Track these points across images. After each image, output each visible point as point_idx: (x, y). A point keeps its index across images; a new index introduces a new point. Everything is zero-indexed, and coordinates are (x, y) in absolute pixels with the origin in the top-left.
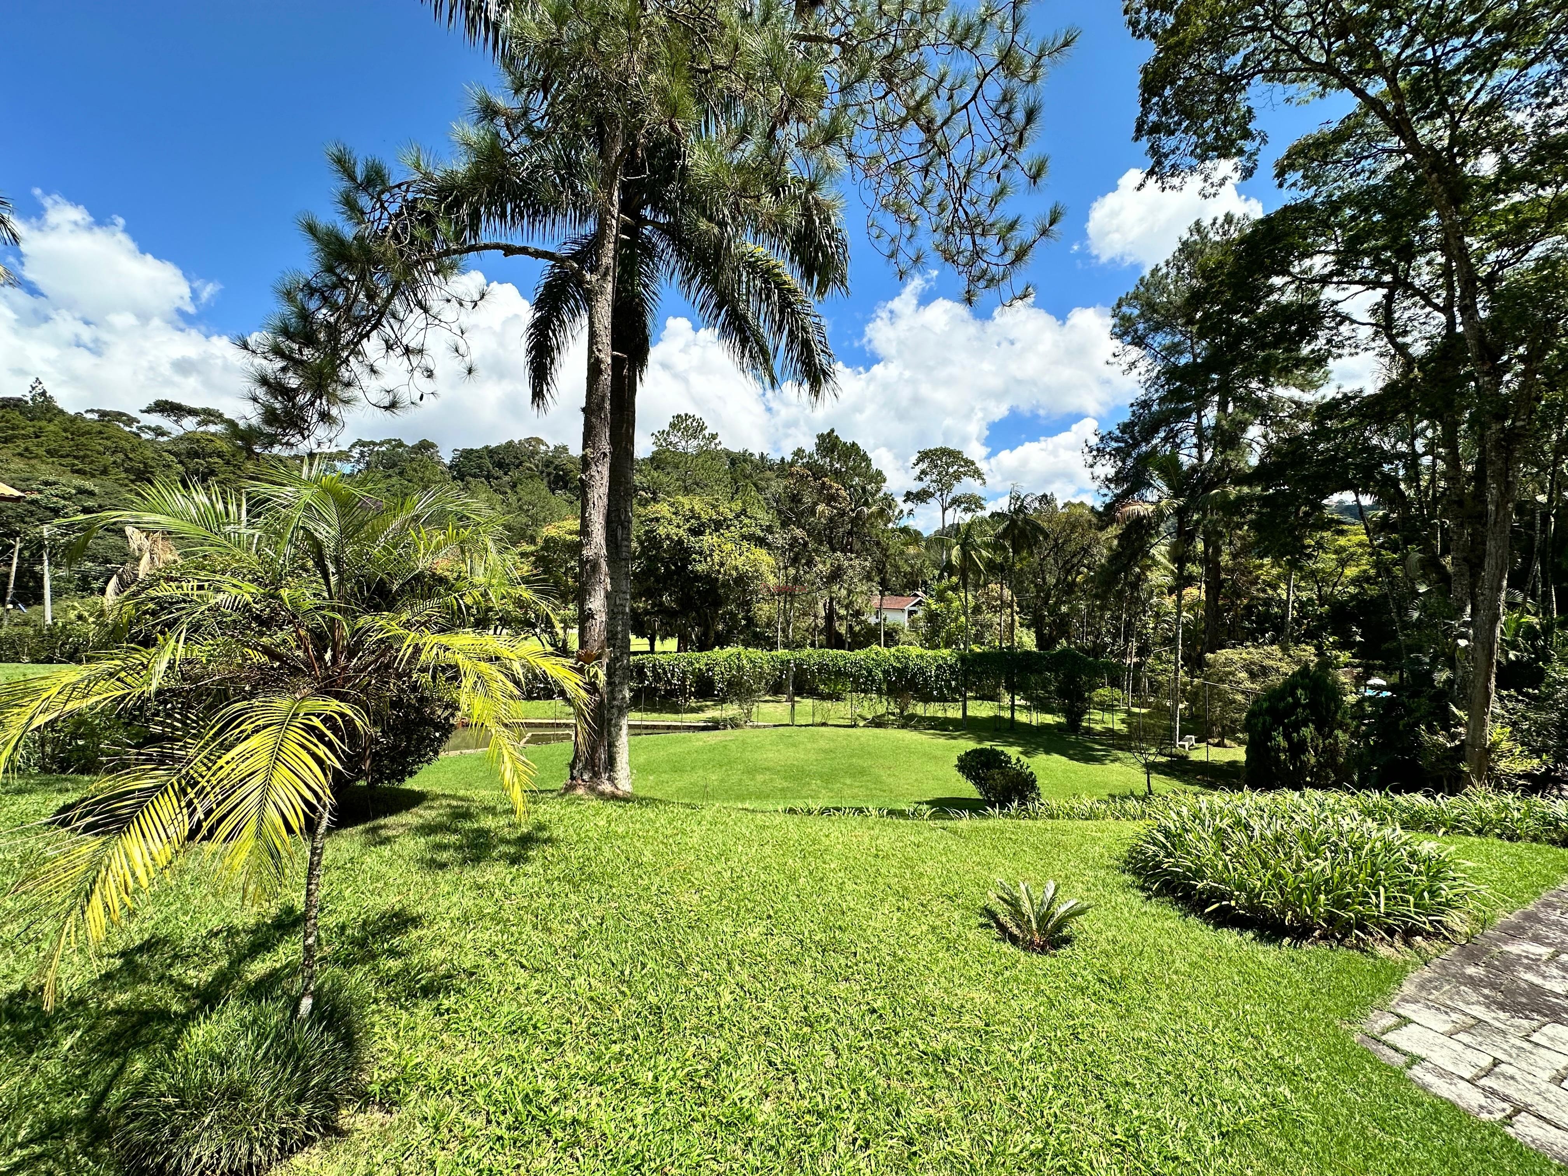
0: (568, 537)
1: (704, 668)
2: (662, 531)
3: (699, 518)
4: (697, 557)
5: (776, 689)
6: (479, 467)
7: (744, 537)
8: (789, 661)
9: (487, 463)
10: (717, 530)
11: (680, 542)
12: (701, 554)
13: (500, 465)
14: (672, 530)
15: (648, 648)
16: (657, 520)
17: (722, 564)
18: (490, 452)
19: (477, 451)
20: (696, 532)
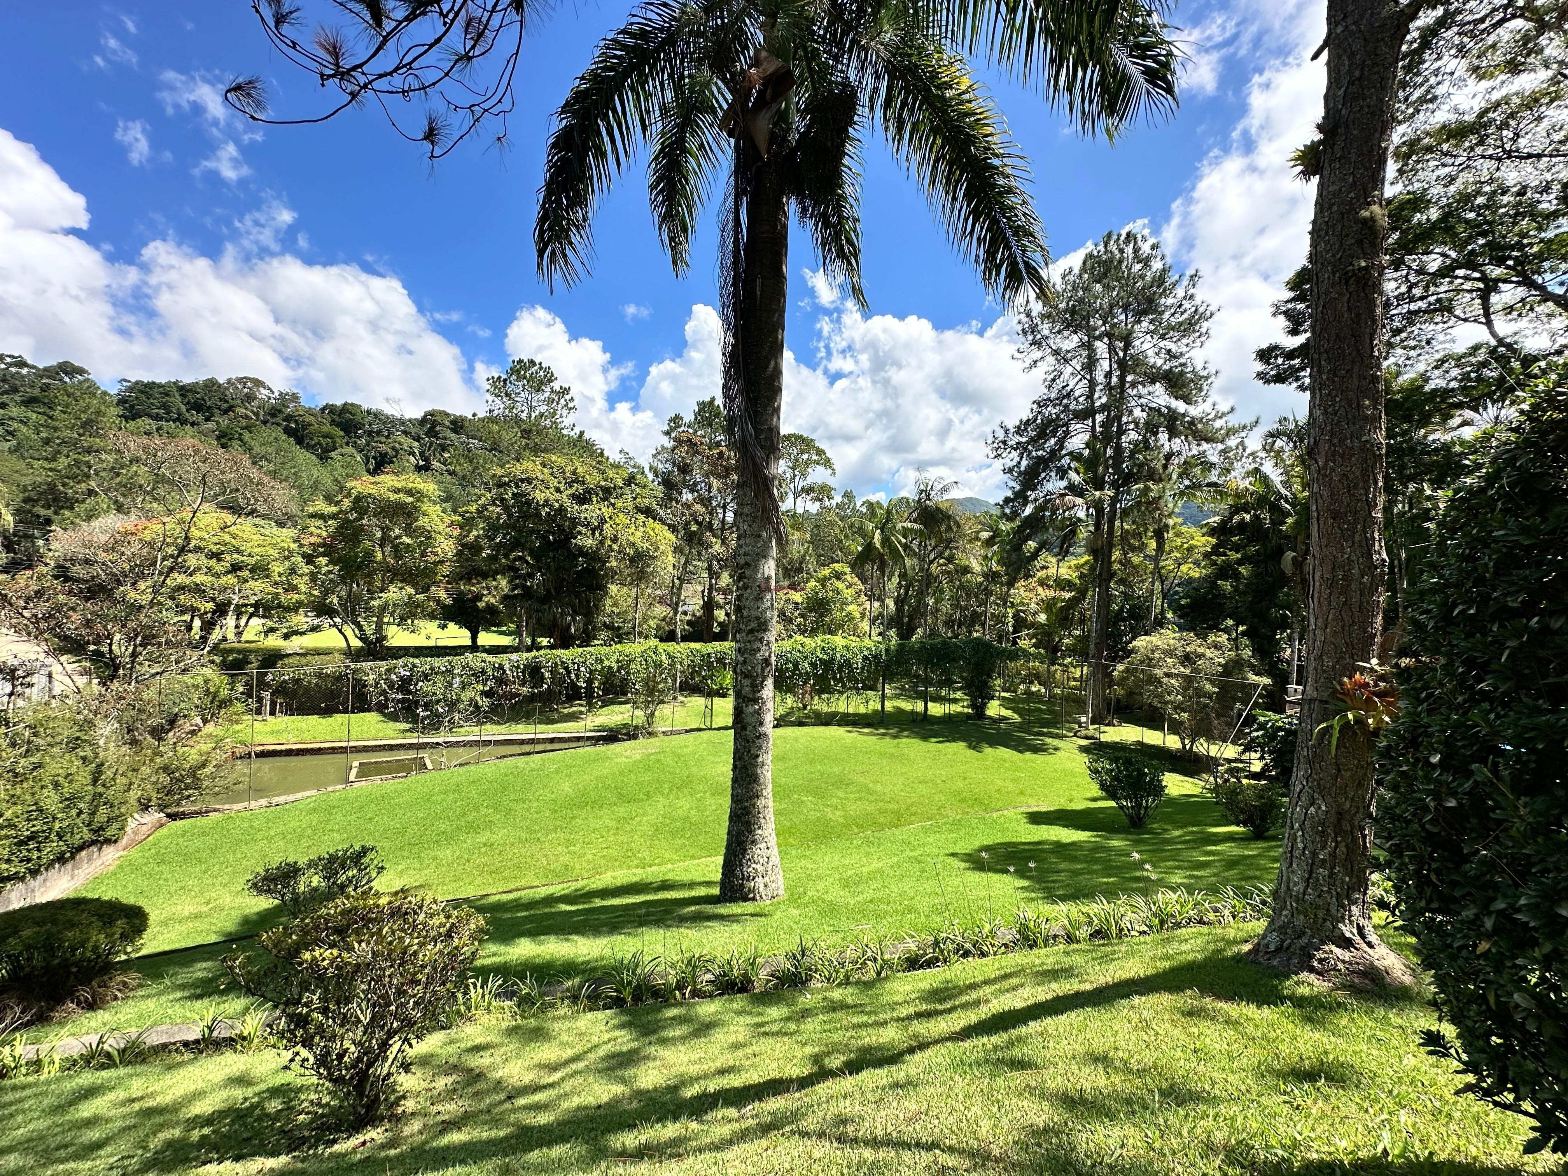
0: (393, 497)
1: (615, 666)
2: (539, 496)
3: (583, 483)
4: (584, 530)
5: (690, 688)
6: (165, 406)
7: (639, 510)
8: (709, 655)
9: (178, 403)
10: (605, 499)
11: (562, 510)
12: (587, 525)
13: (198, 407)
14: (552, 496)
15: (468, 642)
16: (529, 481)
17: (615, 539)
18: (184, 390)
19: (160, 386)
20: (582, 499)
